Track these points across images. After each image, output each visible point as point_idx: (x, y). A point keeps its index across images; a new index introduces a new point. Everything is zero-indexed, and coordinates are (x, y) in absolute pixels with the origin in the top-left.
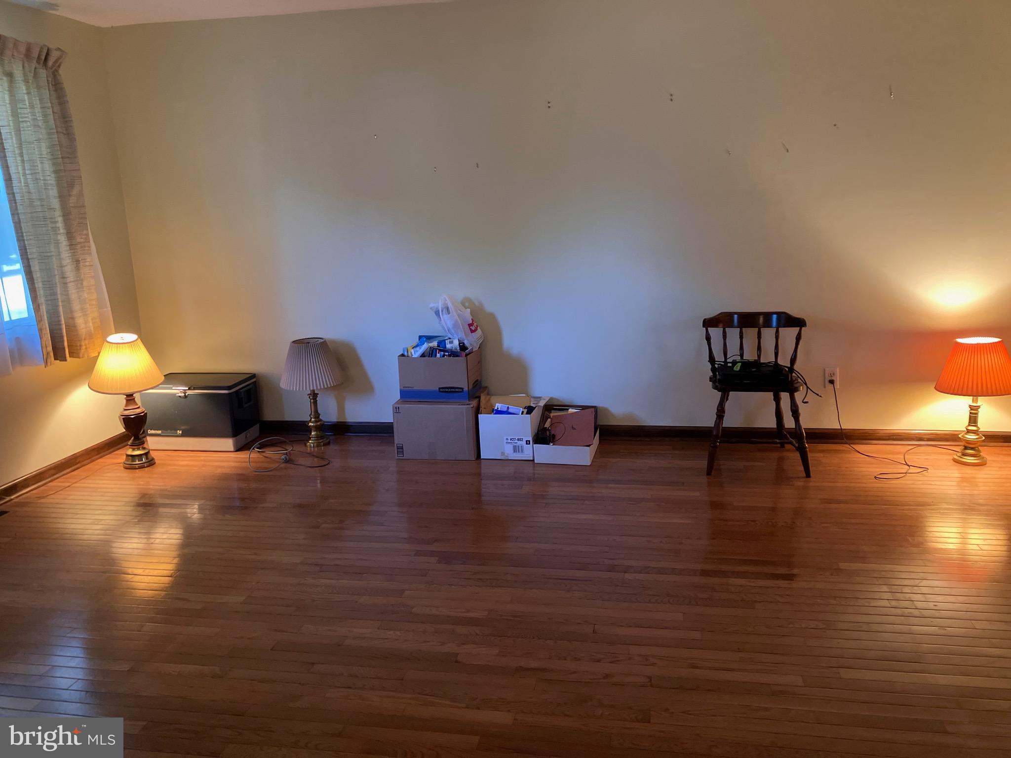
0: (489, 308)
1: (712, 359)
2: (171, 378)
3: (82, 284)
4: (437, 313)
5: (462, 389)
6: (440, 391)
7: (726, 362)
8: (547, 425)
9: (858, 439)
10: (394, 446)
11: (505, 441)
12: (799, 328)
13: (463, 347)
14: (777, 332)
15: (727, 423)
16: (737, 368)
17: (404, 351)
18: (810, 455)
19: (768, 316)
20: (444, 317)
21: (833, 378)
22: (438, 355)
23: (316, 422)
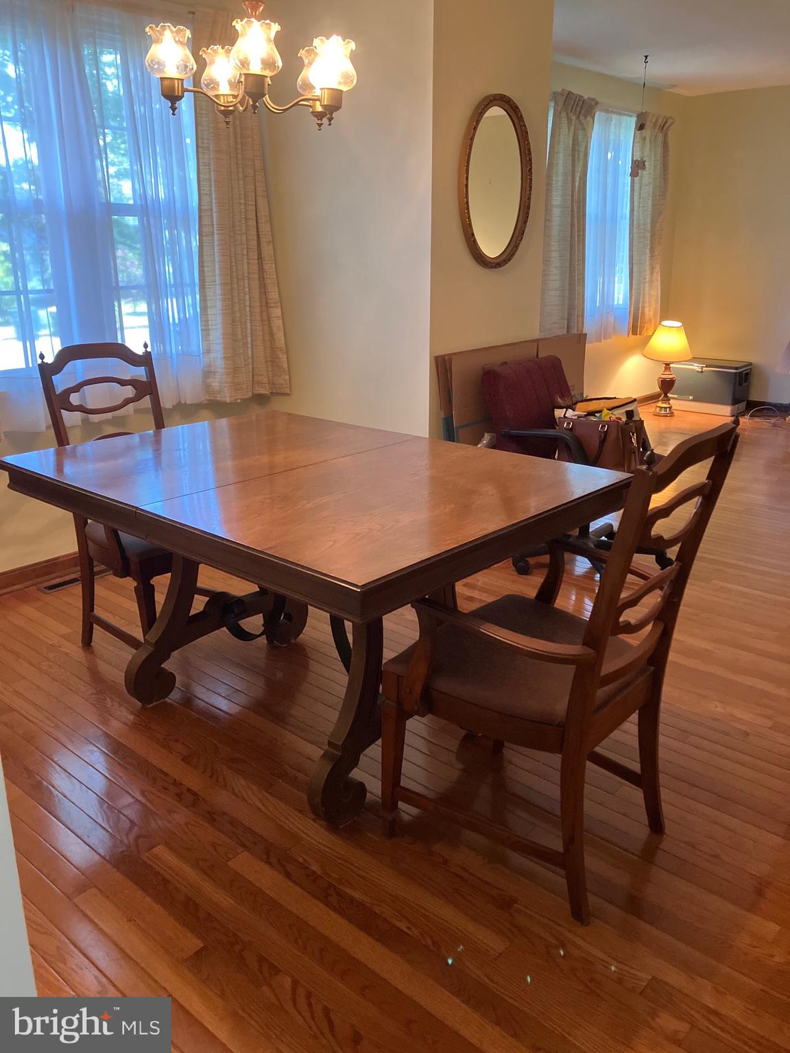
3: (652, 284)
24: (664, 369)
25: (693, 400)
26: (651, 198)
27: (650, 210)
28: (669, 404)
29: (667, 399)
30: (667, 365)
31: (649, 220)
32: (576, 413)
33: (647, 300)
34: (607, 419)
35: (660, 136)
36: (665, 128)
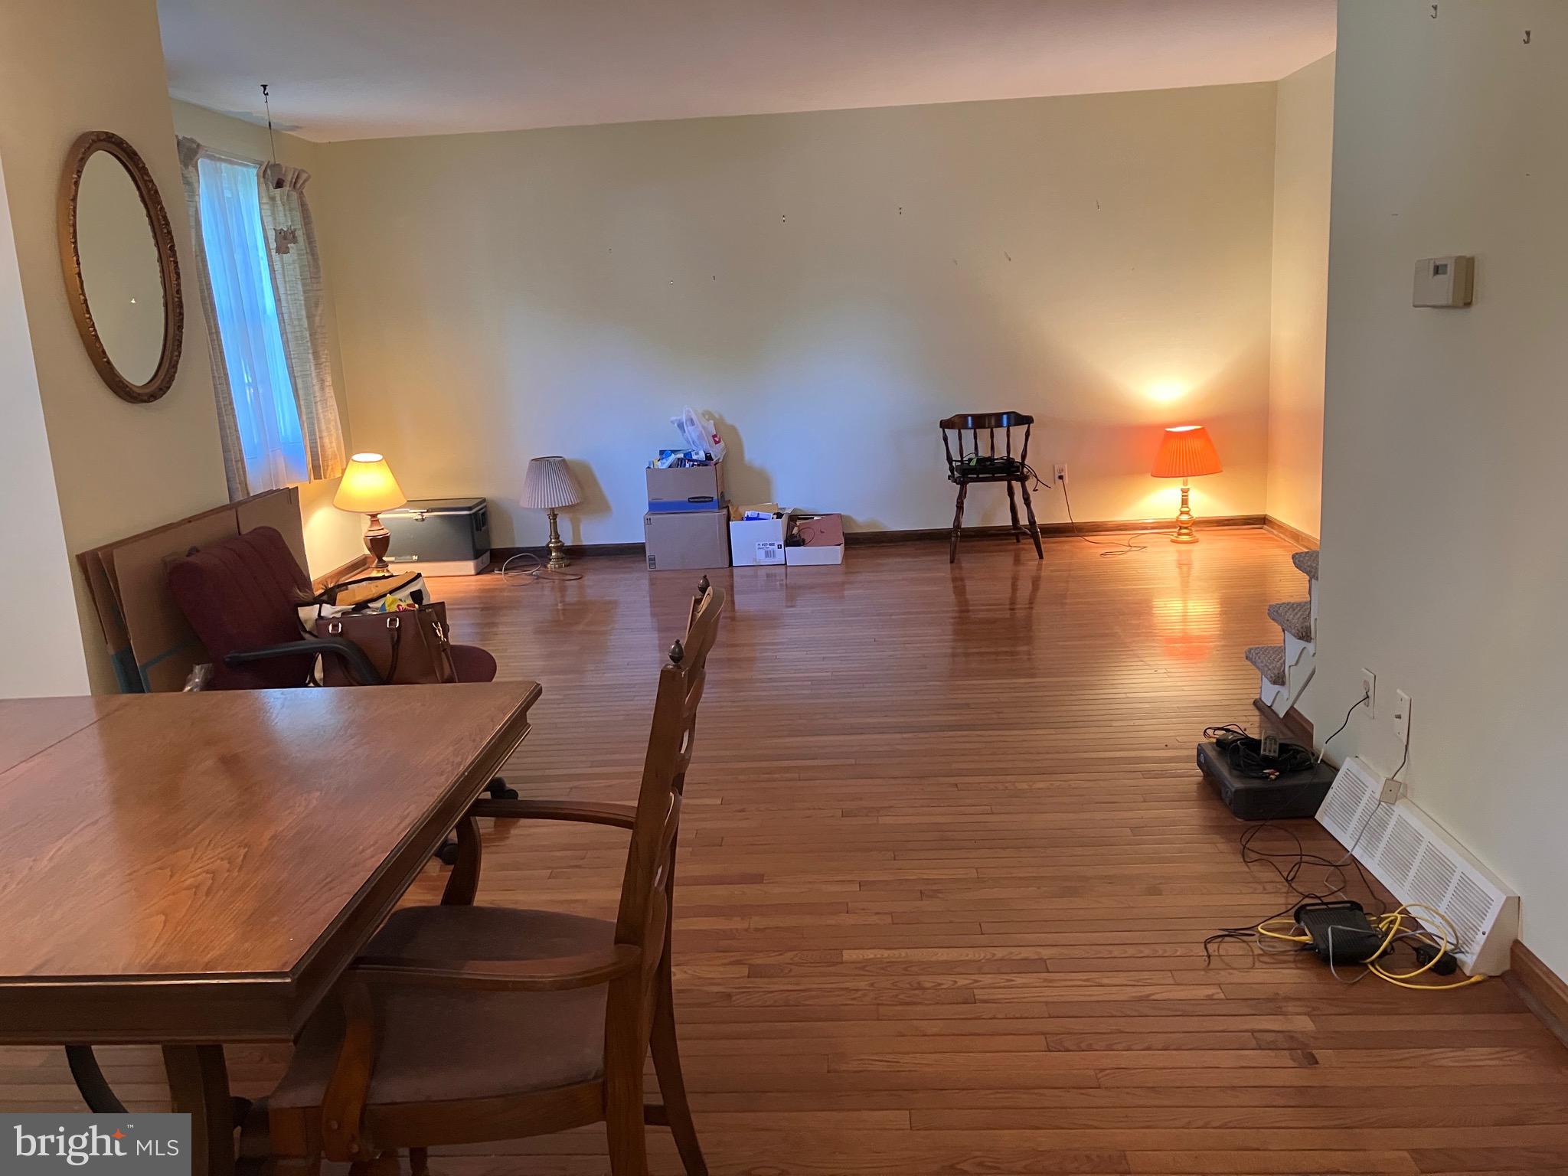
0: (729, 421)
1: (950, 459)
2: (411, 503)
3: (326, 404)
4: (681, 426)
5: (712, 498)
6: (689, 501)
7: (962, 461)
8: (795, 531)
9: (1087, 532)
10: (645, 560)
11: (757, 547)
12: (1027, 426)
13: (709, 457)
14: (1008, 430)
15: (966, 524)
16: (973, 463)
17: (650, 464)
18: (1043, 546)
19: (999, 416)
20: (688, 428)
21: (1062, 474)
22: (687, 465)
23: (556, 542)
24: (369, 523)
25: (419, 561)
26: (299, 282)
27: (302, 298)
28: (388, 571)
29: (383, 565)
30: (374, 516)
31: (304, 313)
32: (338, 608)
33: (324, 427)
34: (394, 608)
35: (295, 195)
36: (298, 185)
